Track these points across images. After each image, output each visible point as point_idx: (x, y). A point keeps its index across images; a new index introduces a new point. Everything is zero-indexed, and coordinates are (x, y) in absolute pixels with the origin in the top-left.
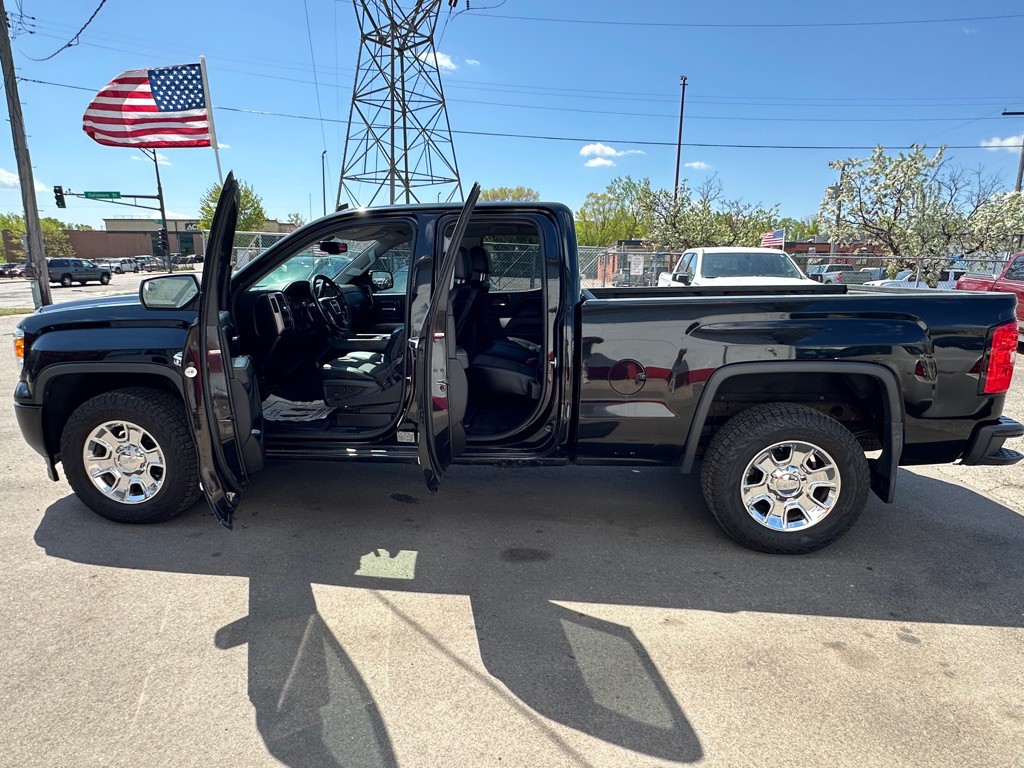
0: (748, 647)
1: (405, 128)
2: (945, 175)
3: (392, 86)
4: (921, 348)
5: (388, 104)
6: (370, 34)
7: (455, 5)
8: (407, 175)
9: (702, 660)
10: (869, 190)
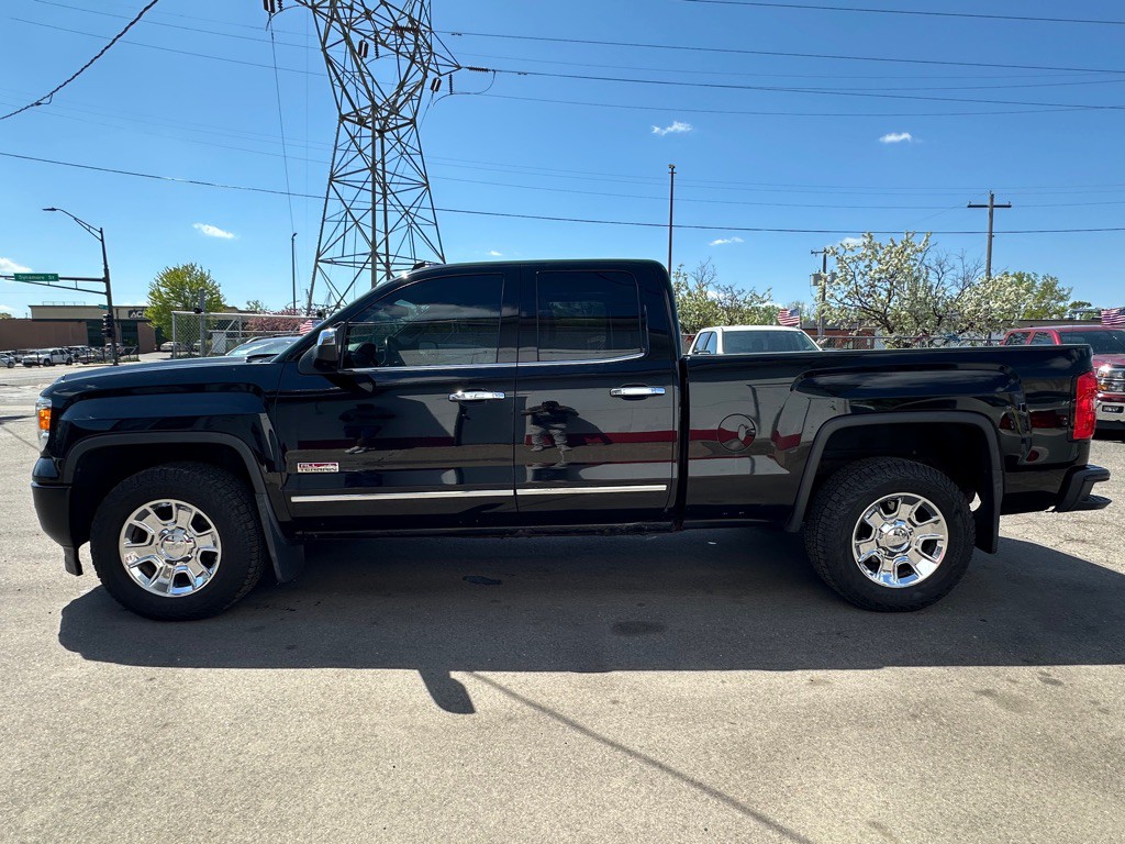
0: (904, 700)
1: (385, 211)
2: (931, 259)
3: (373, 169)
4: (1008, 399)
5: (369, 186)
6: (348, 115)
7: (437, 90)
8: (387, 259)
9: (866, 716)
10: (864, 275)
